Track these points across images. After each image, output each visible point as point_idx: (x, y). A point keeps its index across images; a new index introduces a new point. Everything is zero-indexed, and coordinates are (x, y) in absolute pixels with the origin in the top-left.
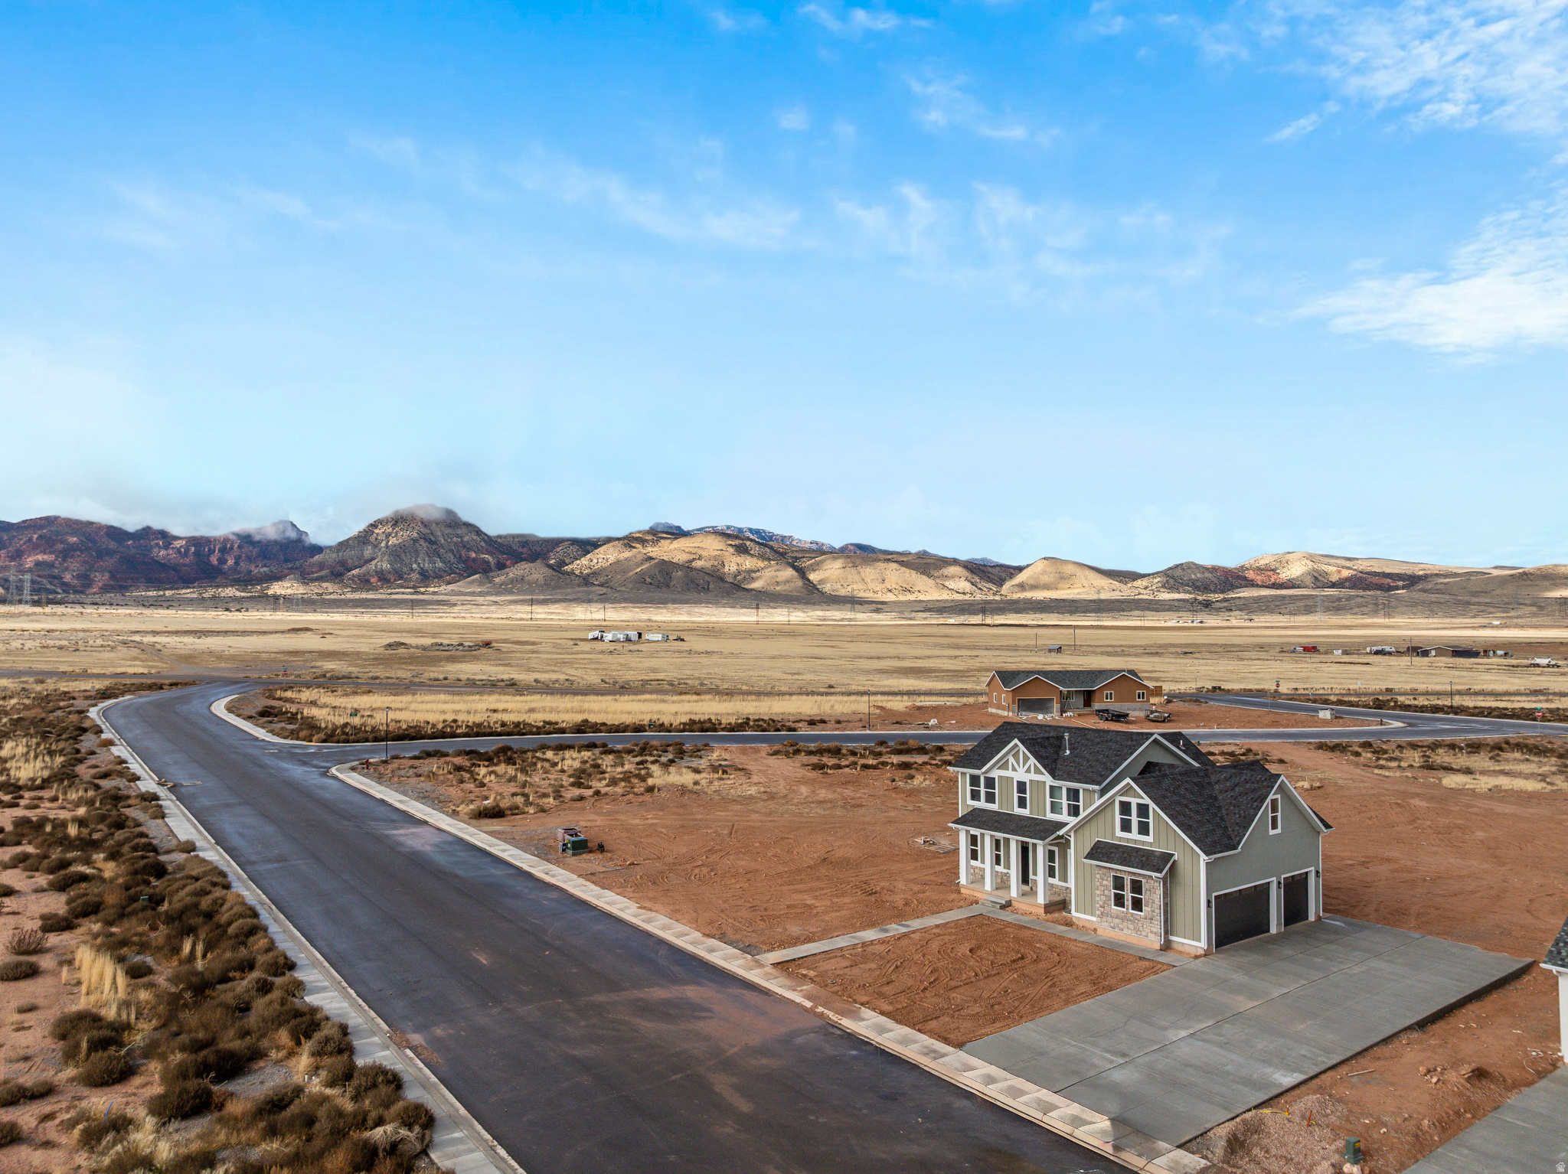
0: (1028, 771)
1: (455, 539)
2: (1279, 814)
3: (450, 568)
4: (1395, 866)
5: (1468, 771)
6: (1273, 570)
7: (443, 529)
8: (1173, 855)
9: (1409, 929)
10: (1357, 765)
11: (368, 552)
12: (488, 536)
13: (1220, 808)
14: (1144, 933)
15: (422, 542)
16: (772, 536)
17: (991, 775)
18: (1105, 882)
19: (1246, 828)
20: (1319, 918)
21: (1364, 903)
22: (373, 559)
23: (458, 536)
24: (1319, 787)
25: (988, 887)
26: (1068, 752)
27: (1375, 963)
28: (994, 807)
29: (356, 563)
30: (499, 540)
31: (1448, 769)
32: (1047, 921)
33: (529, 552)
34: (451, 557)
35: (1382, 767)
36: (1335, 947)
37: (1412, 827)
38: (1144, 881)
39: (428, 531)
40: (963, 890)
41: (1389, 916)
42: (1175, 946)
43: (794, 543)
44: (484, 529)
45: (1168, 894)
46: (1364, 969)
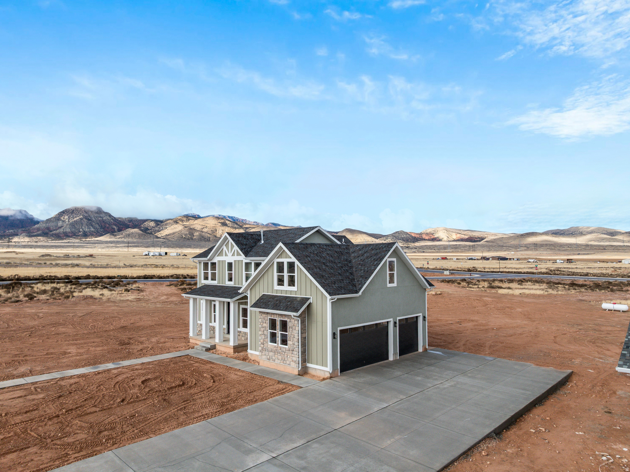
0: (233, 255)
1: (99, 219)
2: (395, 273)
3: (97, 231)
4: (476, 323)
5: (509, 288)
6: (432, 234)
7: (94, 214)
8: (309, 299)
9: (485, 355)
10: (459, 287)
11: (60, 224)
12: (114, 218)
13: (351, 267)
14: (288, 362)
15: (84, 219)
16: (238, 219)
17: (214, 261)
18: (264, 325)
19: (367, 279)
20: (425, 350)
21: (457, 341)
22: (62, 227)
23: (101, 217)
24: (440, 294)
25: (204, 337)
26: (263, 242)
27: (462, 379)
28: (215, 283)
29: (55, 229)
30: (119, 219)
31: (500, 288)
32: (236, 358)
33: (133, 224)
34: (97, 226)
35: (471, 287)
36: (433, 368)
37: (485, 308)
38: (288, 320)
39: (88, 215)
40: (191, 341)
41: (472, 348)
42: (310, 371)
43: (247, 222)
44: (112, 215)
45: (304, 330)
46: (452, 383)
